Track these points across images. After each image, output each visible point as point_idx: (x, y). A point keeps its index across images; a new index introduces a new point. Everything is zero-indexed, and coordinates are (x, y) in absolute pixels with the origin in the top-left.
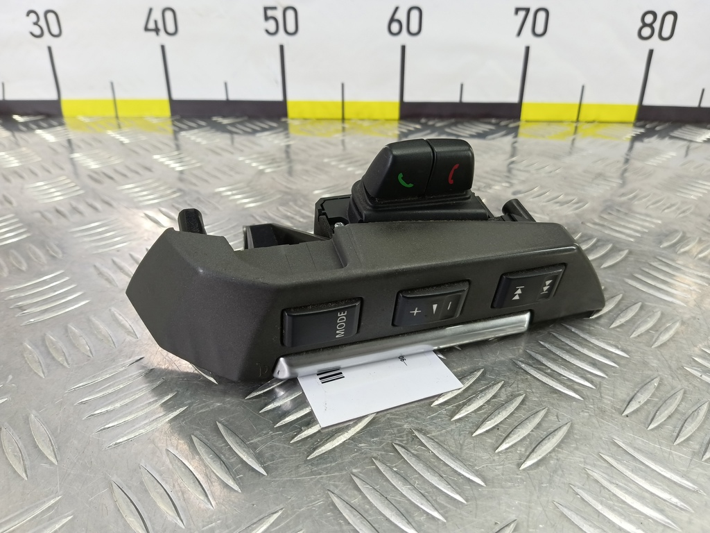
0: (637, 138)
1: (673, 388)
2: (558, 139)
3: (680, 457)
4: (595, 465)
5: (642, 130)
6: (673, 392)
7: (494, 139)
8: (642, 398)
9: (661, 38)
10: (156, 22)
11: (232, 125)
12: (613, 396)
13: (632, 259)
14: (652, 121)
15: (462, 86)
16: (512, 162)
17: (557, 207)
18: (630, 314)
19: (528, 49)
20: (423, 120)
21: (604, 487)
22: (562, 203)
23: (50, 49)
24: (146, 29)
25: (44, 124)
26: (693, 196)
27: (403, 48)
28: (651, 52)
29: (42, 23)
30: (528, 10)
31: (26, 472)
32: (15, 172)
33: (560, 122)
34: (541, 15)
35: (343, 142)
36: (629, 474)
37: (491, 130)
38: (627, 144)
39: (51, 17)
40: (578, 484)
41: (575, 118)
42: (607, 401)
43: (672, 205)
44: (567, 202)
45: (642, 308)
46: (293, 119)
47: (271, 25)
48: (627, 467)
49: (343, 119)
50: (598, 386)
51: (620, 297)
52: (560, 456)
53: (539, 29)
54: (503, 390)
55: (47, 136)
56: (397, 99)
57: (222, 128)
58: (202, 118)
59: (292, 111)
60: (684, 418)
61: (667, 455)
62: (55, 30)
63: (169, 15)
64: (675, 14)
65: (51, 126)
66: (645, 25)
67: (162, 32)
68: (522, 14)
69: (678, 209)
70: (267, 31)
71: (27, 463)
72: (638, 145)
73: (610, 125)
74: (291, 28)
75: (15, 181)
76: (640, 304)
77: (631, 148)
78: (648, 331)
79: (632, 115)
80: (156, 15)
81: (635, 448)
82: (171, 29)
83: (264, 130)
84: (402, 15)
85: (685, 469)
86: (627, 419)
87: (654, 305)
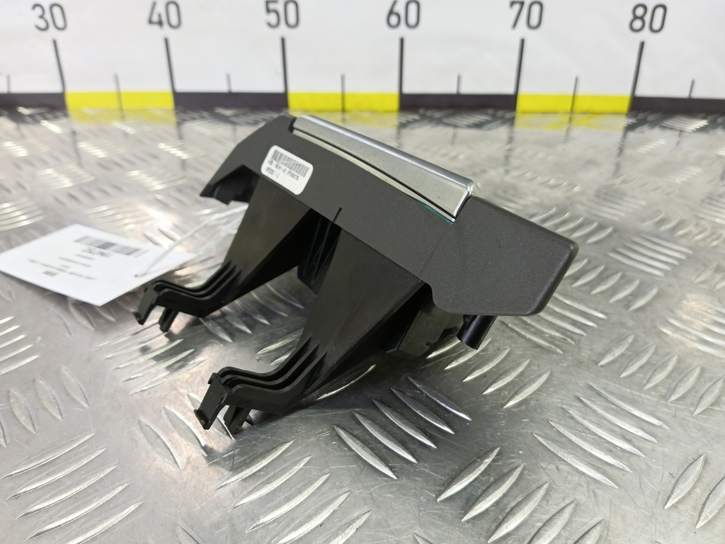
0: (630, 128)
1: (646, 344)
2: (552, 129)
3: (648, 399)
4: (571, 405)
5: (634, 120)
6: (645, 347)
7: (489, 129)
8: (618, 352)
9: (652, 30)
10: (160, 15)
11: (235, 116)
12: (590, 350)
13: (615, 235)
14: (644, 111)
15: (459, 78)
16: (509, 150)
17: (547, 191)
18: (610, 283)
19: (523, 42)
20: (422, 111)
21: (578, 423)
22: (553, 187)
23: (55, 43)
24: (150, 22)
25: (49, 115)
26: (678, 180)
27: (402, 41)
28: (642, 45)
29: (48, 16)
30: (522, 3)
31: (61, 414)
32: (26, 161)
33: (555, 113)
34: (536, 9)
36: (601, 411)
37: (486, 120)
38: (620, 133)
39: (56, 10)
40: (554, 419)
41: (569, 108)
42: (585, 354)
43: (657, 189)
44: (557, 186)
45: (622, 277)
46: (294, 110)
47: (272, 18)
48: (600, 406)
49: (344, 111)
50: (578, 342)
51: (602, 268)
52: (539, 397)
53: (534, 21)
54: (491, 345)
55: (53, 127)
56: (395, 91)
57: (225, 119)
58: (205, 109)
59: (292, 102)
60: (654, 368)
61: (636, 397)
62: (60, 23)
63: (172, 8)
64: (664, 8)
65: (56, 118)
66: (636, 17)
67: (166, 26)
68: (517, 7)
69: (663, 191)
70: (269, 25)
71: (62, 408)
72: (631, 135)
73: (603, 115)
74: (292, 20)
75: (27, 169)
76: (620, 274)
77: (624, 137)
78: (626, 297)
79: (624, 105)
80: (160, 9)
81: (608, 392)
82: (174, 21)
84: (400, 8)
85: (652, 409)
86: (602, 368)
87: (634, 275)
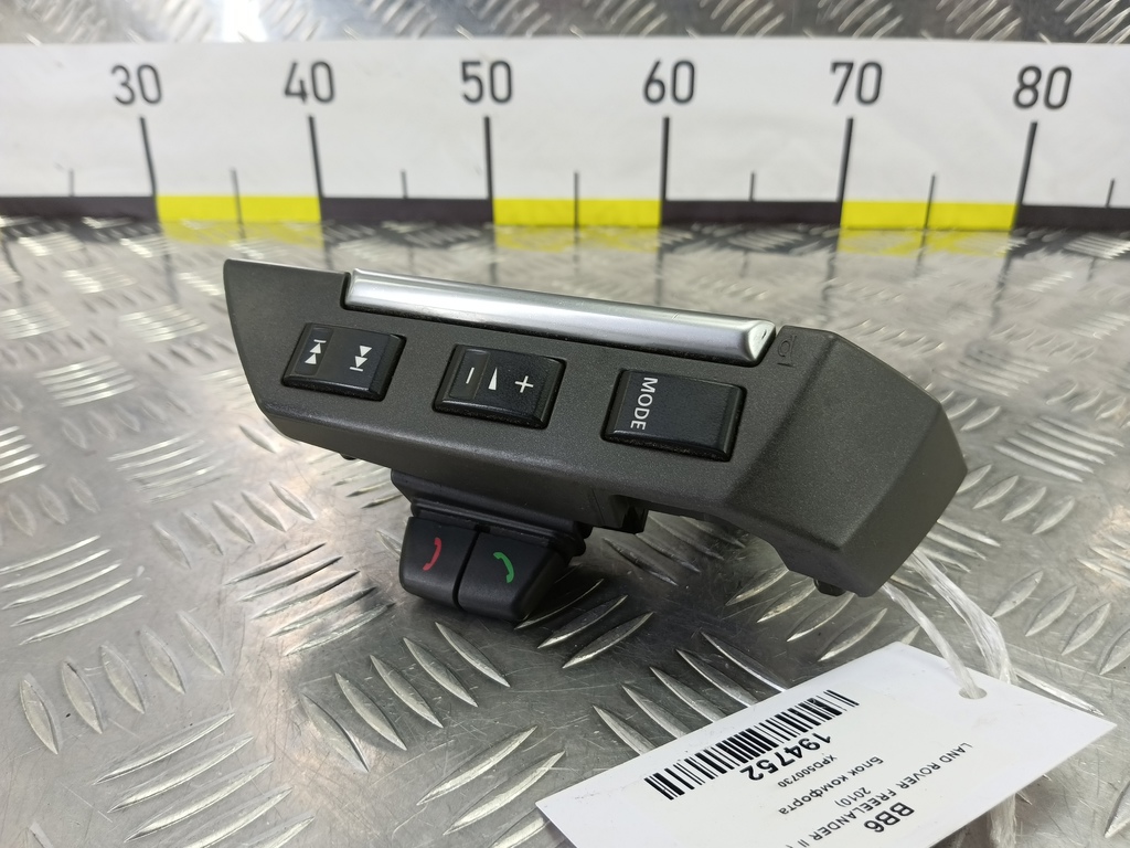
0: (1016, 253)
1: (1061, 585)
2: (898, 254)
3: (1070, 670)
5: (1022, 242)
6: (1061, 591)
7: (801, 254)
8: (1019, 598)
9: (1049, 105)
10: (302, 83)
11: (414, 233)
13: (1005, 419)
14: (1037, 228)
15: (753, 177)
16: (829, 287)
17: (896, 349)
18: (1002, 492)
19: (851, 123)
20: (696, 227)
22: (904, 344)
23: (143, 121)
24: (288, 92)
25: (132, 231)
26: (1096, 334)
27: (667, 122)
28: (1034, 127)
29: (134, 83)
30: (850, 66)
31: (181, 684)
32: (101, 299)
33: (900, 229)
34: (871, 73)
35: (576, 259)
37: (795, 240)
38: (1000, 262)
39: (147, 74)
41: (922, 223)
43: (1065, 347)
44: (910, 342)
45: (1020, 483)
46: (503, 226)
47: (472, 89)
49: (577, 226)
51: (987, 469)
53: (868, 92)
55: (139, 248)
56: (656, 196)
57: (398, 240)
58: (368, 223)
59: (500, 214)
60: (1076, 622)
61: (1050, 667)
62: (152, 93)
63: (321, 73)
64: (1068, 72)
65: (142, 234)
66: (1024, 86)
67: (311, 98)
68: (842, 71)
69: (1074, 352)
70: (467, 98)
71: (182, 675)
72: (1018, 263)
73: (973, 234)
74: (501, 92)
76: (1016, 479)
77: (1007, 266)
78: (1027, 514)
79: (1007, 219)
80: (303, 73)
82: (324, 91)
83: (460, 241)
84: (664, 74)
85: (1076, 685)
87: (1036, 479)
